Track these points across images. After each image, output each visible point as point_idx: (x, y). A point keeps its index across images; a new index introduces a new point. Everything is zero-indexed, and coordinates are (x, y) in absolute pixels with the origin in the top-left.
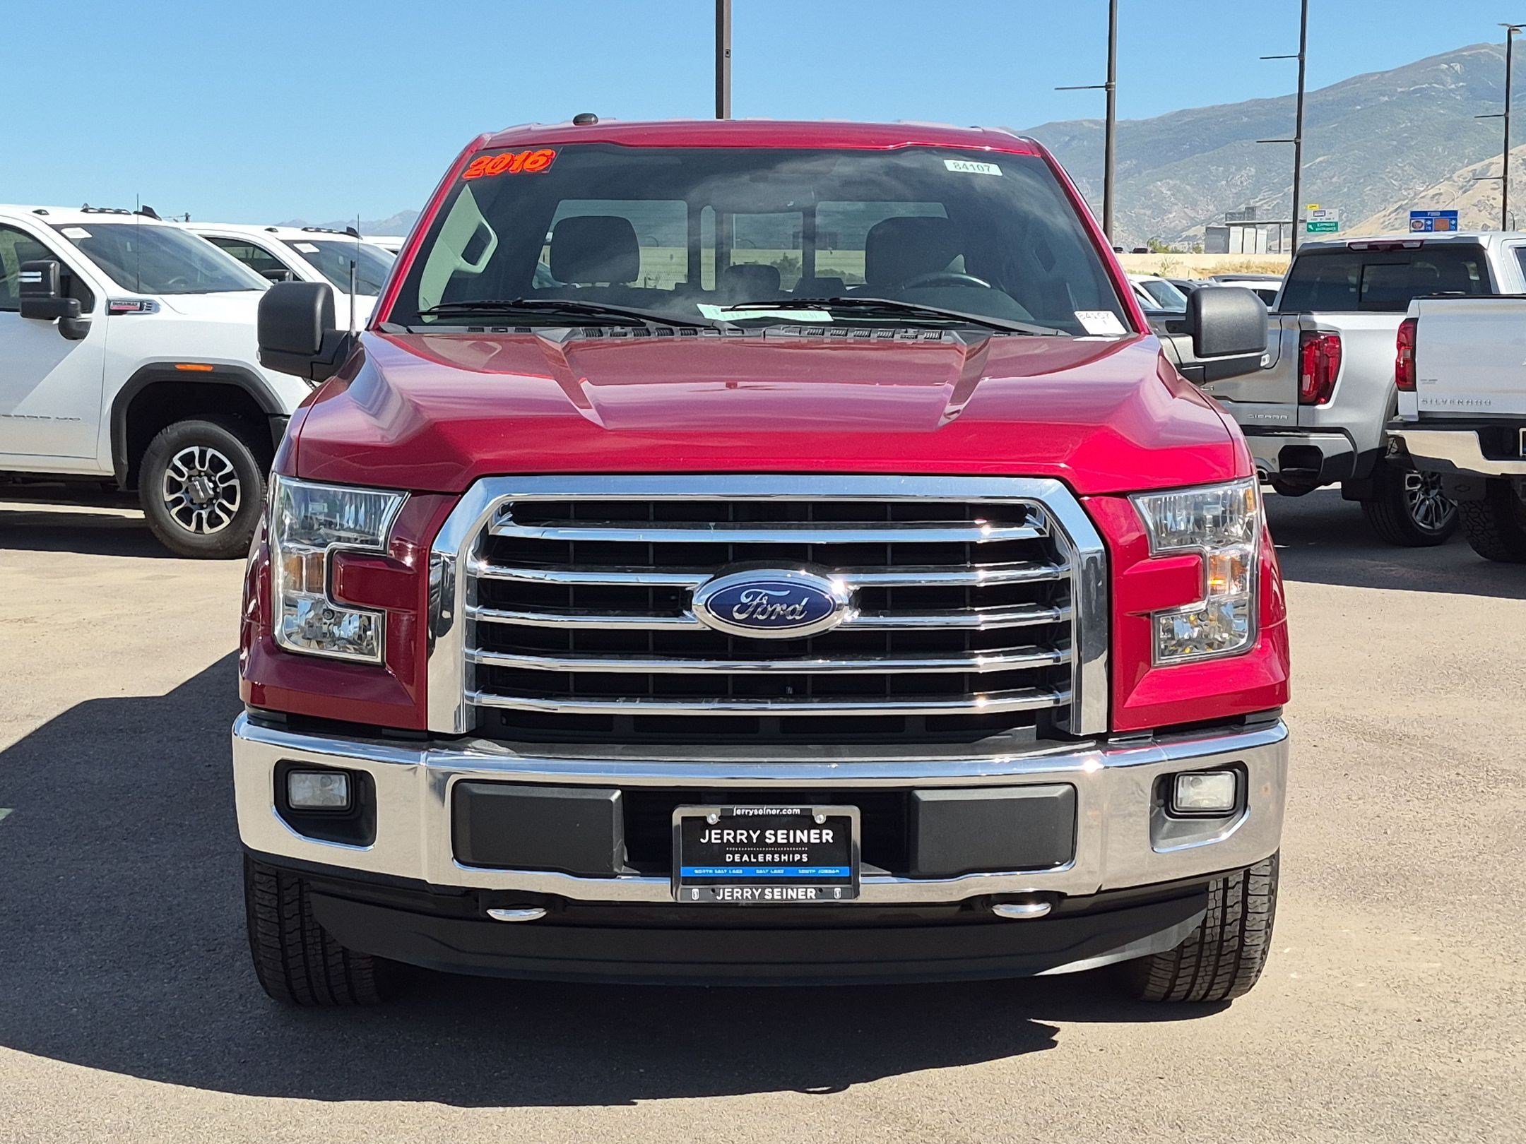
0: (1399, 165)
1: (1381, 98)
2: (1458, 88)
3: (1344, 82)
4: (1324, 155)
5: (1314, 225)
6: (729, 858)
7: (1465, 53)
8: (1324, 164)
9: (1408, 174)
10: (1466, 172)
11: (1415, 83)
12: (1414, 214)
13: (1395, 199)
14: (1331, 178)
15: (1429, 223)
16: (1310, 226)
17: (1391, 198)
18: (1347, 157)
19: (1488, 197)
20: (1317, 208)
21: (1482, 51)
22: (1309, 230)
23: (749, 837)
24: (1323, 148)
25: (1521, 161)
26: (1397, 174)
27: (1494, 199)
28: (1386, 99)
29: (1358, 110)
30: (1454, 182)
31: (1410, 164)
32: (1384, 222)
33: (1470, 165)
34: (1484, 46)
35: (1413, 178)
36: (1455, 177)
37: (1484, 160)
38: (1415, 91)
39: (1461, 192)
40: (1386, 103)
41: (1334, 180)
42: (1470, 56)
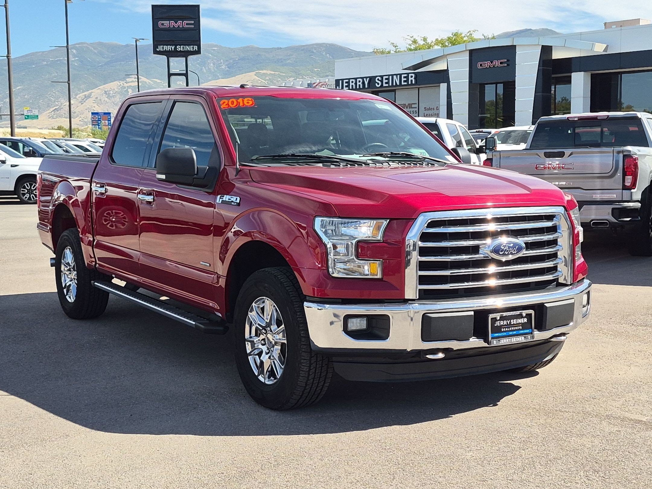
0: (54, 91)
1: (43, 62)
2: (75, 60)
3: (26, 55)
4: (20, 86)
5: (28, 116)
6: (503, 330)
7: (77, 46)
8: (20, 90)
9: (58, 95)
10: (82, 95)
11: (57, 57)
12: (93, 113)
13: (53, 106)
14: (24, 96)
15: (99, 117)
16: (26, 117)
17: (51, 105)
18: (31, 87)
19: (92, 106)
20: (28, 109)
21: (84, 45)
22: (26, 118)
23: (507, 323)
24: (20, 83)
25: (104, 92)
26: (53, 95)
27: (94, 107)
28: (45, 63)
29: (34, 67)
30: (77, 99)
31: (58, 91)
32: (49, 115)
33: (84, 92)
34: (84, 43)
35: (60, 97)
36: (77, 97)
37: (88, 91)
38: (57, 61)
39: (80, 104)
40: (46, 65)
41: (26, 97)
42: (79, 47)
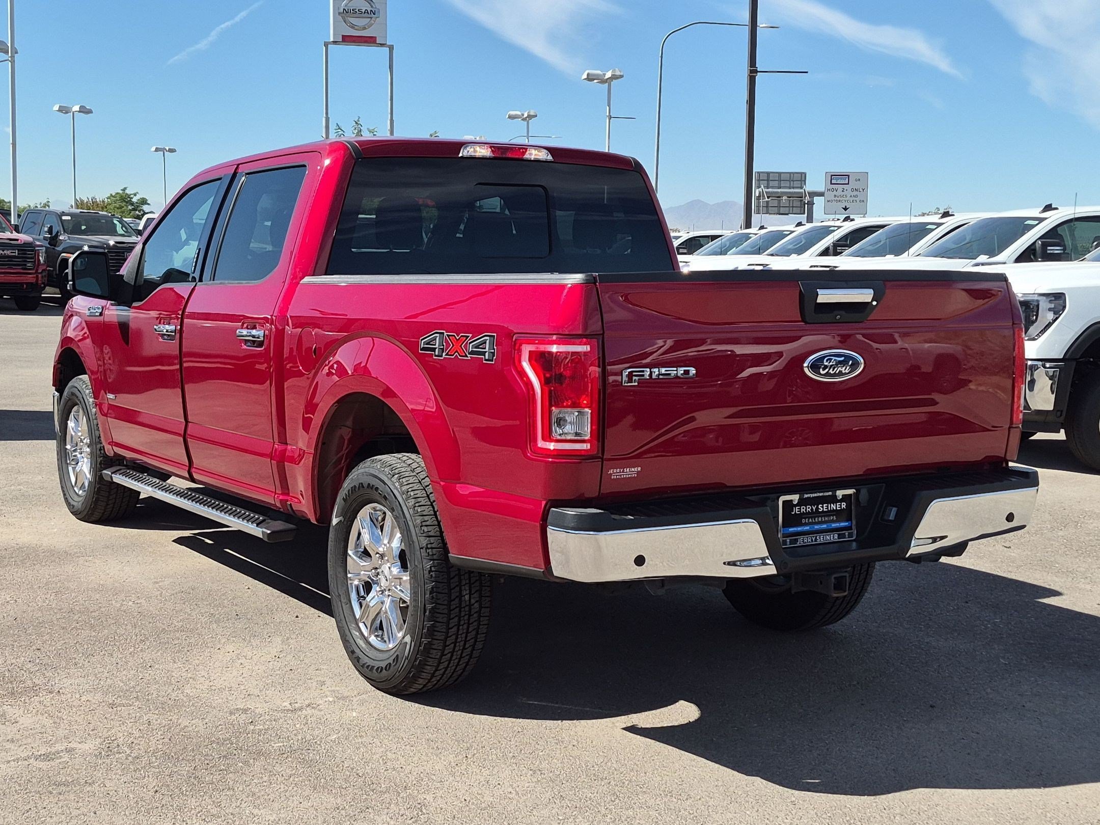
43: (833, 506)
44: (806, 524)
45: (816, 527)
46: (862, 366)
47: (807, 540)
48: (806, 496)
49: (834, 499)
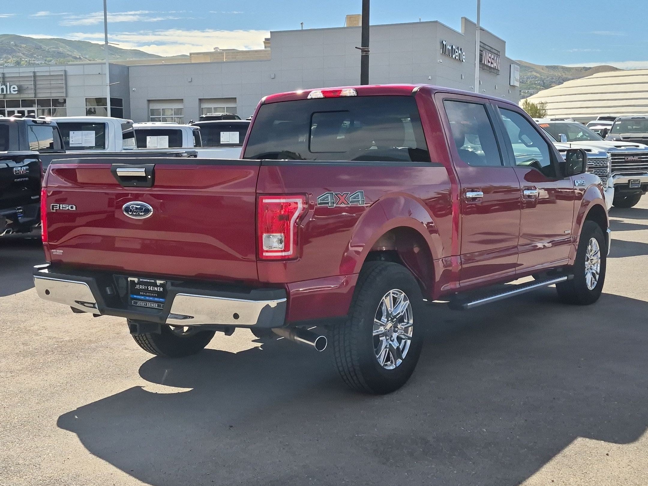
43: (156, 289)
44: (142, 295)
45: (147, 298)
46: (152, 213)
47: (142, 304)
48: (141, 280)
49: (155, 285)
